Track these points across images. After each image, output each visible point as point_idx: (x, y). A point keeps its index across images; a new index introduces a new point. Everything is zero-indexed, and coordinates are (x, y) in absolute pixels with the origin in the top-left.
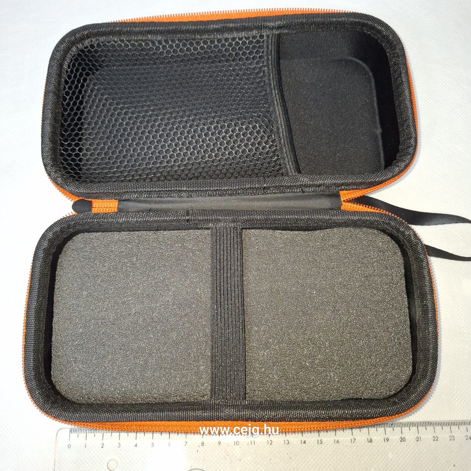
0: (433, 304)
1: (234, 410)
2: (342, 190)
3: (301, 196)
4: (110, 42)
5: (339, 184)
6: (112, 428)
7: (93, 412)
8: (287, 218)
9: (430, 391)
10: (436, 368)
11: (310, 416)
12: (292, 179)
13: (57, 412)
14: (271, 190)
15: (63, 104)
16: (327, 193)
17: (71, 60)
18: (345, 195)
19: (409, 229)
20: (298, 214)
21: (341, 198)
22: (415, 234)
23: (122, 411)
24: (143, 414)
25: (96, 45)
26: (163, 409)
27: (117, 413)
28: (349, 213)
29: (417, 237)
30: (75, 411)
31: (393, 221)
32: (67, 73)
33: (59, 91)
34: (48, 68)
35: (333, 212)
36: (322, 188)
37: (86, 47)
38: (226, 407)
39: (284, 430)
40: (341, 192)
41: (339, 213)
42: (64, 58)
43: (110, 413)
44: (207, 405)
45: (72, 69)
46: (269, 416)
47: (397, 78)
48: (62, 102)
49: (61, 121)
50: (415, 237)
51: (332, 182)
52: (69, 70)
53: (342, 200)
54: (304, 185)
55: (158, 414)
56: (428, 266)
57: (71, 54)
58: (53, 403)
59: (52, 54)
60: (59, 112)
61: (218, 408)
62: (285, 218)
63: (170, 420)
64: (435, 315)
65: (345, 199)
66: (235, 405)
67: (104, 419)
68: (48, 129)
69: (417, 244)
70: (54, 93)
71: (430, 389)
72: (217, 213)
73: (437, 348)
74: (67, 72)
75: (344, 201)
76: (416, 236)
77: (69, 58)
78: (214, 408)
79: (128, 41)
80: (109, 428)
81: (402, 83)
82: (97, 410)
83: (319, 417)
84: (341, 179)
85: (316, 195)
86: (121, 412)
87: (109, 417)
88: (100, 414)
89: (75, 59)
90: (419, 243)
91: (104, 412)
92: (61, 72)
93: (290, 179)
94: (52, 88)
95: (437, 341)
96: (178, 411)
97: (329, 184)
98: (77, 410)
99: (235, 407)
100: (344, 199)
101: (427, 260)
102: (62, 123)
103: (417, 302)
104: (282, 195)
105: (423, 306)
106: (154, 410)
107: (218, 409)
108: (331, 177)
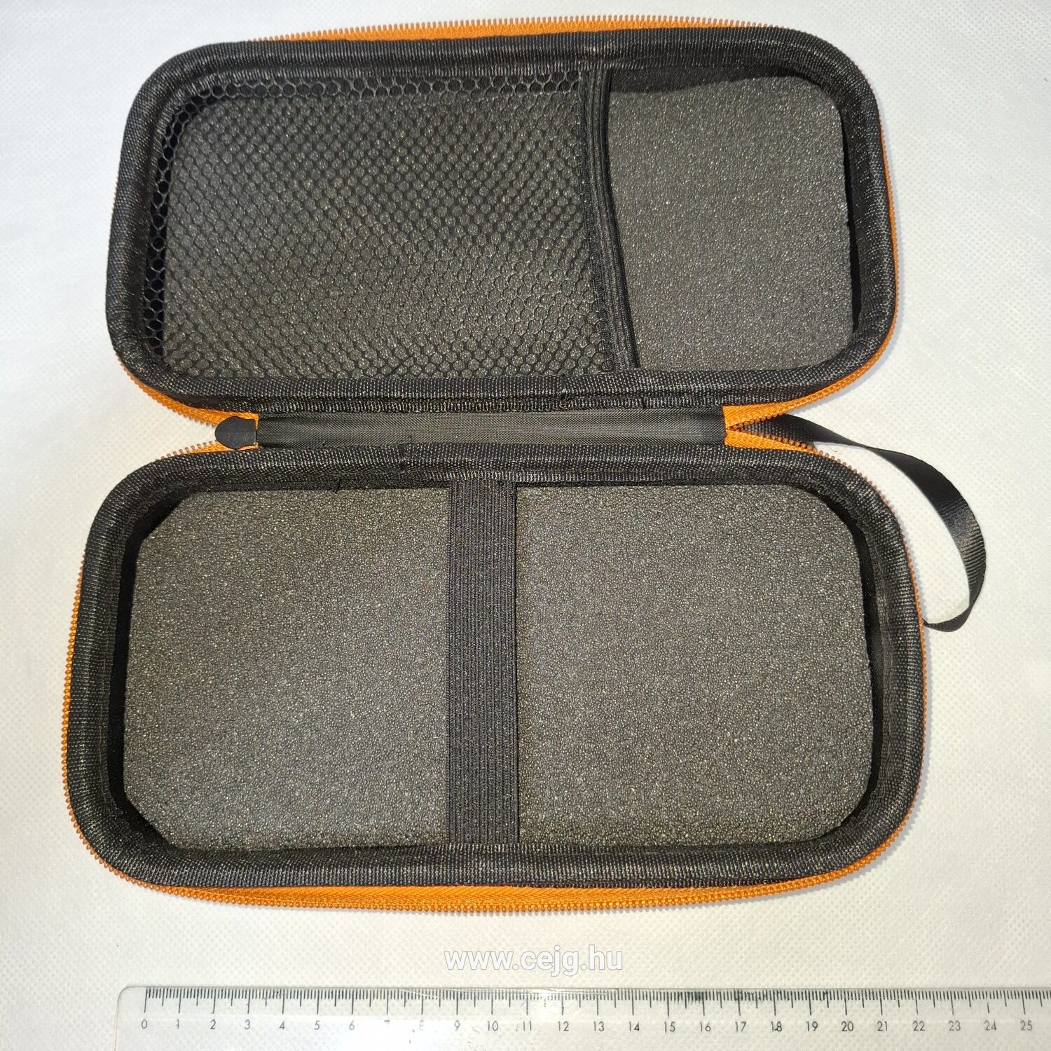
0: (917, 643)
1: (494, 865)
2: (728, 404)
3: (641, 417)
4: (256, 81)
5: (721, 391)
6: (247, 900)
7: (207, 867)
8: (609, 462)
9: (905, 824)
10: (919, 776)
11: (650, 875)
12: (623, 379)
13: (134, 866)
14: (577, 402)
15: (153, 209)
16: (697, 410)
17: (173, 117)
18: (734, 415)
19: (865, 488)
20: (632, 453)
21: (726, 421)
22: (879, 497)
23: (265, 865)
24: (308, 873)
25: (225, 88)
26: (350, 863)
27: (256, 869)
28: (739, 451)
29: (883, 503)
30: (172, 863)
31: (833, 469)
32: (163, 145)
33: (145, 180)
34: (125, 133)
35: (706, 450)
36: (686, 399)
37: (206, 92)
38: (478, 858)
39: (598, 905)
40: (725, 408)
41: (717, 451)
42: (157, 113)
43: (241, 869)
44: (440, 853)
45: (173, 136)
46: (567, 876)
47: (861, 171)
48: (153, 205)
49: (149, 244)
50: (878, 504)
51: (706, 388)
52: (168, 139)
53: (728, 425)
54: (647, 393)
55: (339, 872)
56: (907, 564)
57: (172, 106)
58: (127, 846)
59: (133, 105)
60: (145, 225)
61: (463, 859)
62: (605, 462)
63: (363, 885)
64: (922, 668)
65: (734, 423)
66: (498, 854)
67: (230, 882)
68: (122, 260)
69: (883, 518)
70: (137, 186)
71: (903, 819)
72: (462, 451)
73: (923, 735)
74: (164, 142)
75: (732, 427)
76: (881, 501)
77: (168, 113)
78: (454, 859)
79: (292, 80)
80: (240, 899)
81: (870, 180)
82: (216, 864)
83: (671, 878)
84: (726, 381)
85: (672, 414)
86: (264, 869)
87: (239, 877)
88: (221, 871)
89: (180, 116)
90: (887, 516)
91: (230, 867)
92: (151, 142)
93: (618, 379)
94: (131, 175)
95: (922, 720)
96: (381, 865)
97: (699, 391)
98: (175, 862)
99: (498, 858)
100: (732, 425)
101: (905, 552)
102: (150, 249)
103: (885, 640)
104: (601, 412)
105: (897, 647)
106: (330, 864)
107: (463, 862)
108: (703, 377)
